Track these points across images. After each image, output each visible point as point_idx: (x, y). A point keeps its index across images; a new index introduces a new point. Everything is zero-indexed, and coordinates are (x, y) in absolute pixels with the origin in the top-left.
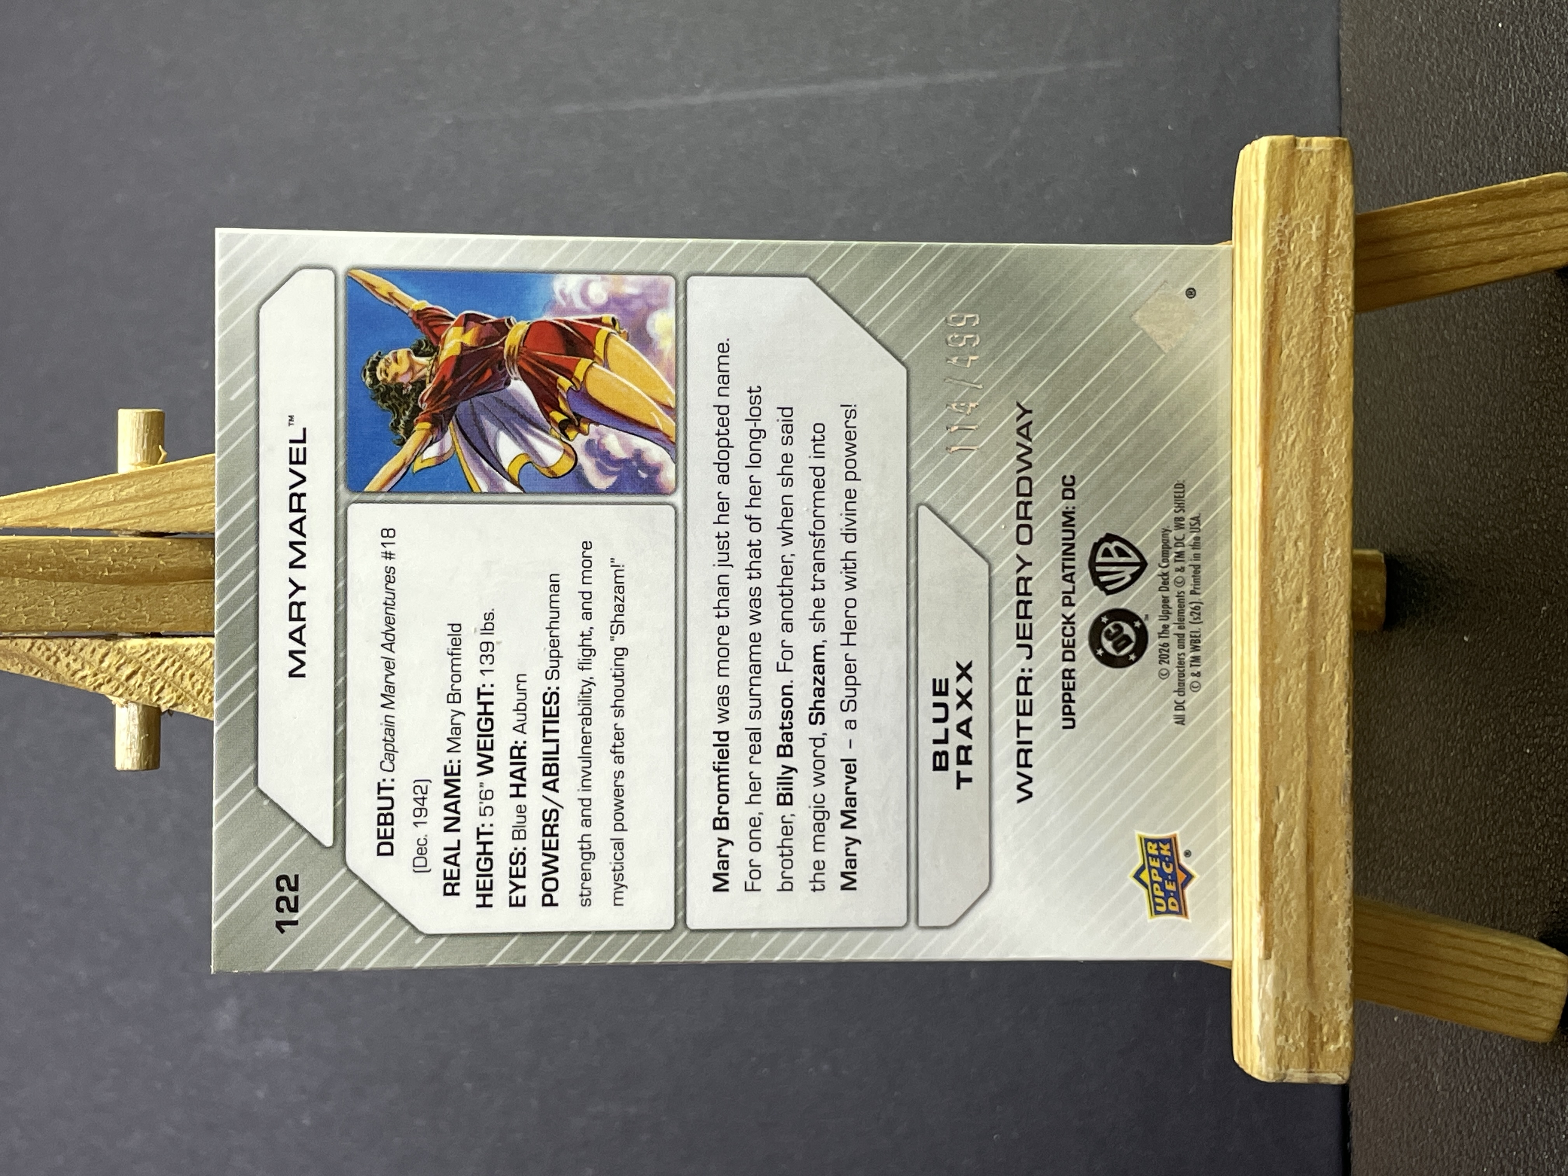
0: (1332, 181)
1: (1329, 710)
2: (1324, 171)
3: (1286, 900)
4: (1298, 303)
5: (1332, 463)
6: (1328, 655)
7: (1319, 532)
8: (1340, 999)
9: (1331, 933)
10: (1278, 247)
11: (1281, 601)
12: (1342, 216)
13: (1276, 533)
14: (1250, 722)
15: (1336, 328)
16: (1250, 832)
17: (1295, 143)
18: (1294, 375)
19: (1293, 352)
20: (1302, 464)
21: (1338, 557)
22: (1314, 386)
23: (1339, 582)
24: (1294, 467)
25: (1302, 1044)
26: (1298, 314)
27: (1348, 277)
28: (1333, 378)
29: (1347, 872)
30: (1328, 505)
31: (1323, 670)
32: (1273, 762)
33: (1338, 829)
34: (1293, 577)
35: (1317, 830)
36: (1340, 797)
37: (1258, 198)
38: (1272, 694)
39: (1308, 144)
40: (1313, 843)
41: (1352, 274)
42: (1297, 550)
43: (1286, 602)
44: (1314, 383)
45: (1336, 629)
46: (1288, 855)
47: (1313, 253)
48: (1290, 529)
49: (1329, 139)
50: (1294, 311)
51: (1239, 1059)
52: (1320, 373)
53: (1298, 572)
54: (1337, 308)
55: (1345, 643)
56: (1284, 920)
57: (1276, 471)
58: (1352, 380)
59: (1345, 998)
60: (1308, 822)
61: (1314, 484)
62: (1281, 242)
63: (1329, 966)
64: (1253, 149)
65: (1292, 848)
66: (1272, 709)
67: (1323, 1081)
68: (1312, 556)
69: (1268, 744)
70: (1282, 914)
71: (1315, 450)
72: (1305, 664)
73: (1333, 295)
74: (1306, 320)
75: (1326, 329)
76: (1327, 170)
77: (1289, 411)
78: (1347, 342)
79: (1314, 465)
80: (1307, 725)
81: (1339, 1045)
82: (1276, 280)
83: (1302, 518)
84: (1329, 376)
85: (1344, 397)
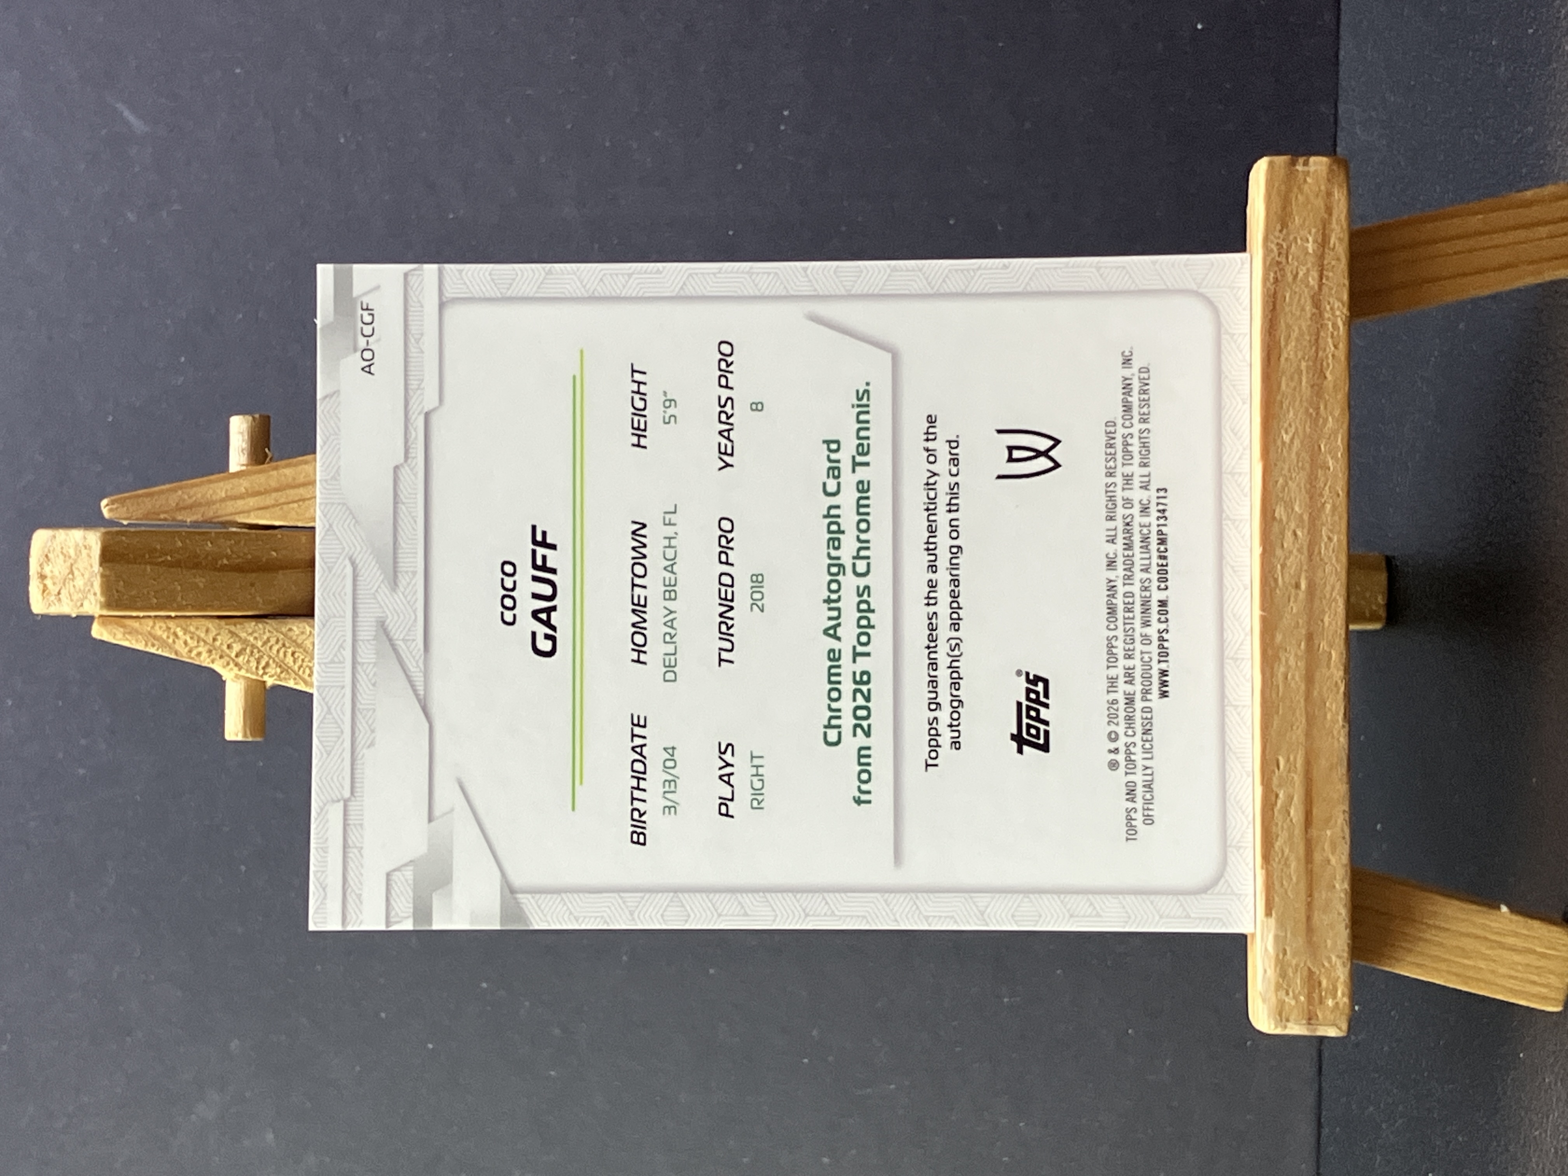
0: (1328, 197)
1: (1327, 687)
2: (1320, 188)
3: (1286, 864)
4: (1297, 310)
5: (1329, 458)
6: (1325, 636)
7: (1317, 521)
8: (1338, 956)
9: (1329, 895)
10: (1277, 259)
11: (1281, 586)
12: (1338, 229)
13: (1276, 523)
17: (1293, 164)
18: (1292, 376)
19: (1291, 356)
20: (1301, 459)
21: (1335, 544)
22: (1312, 386)
23: (1336, 568)
24: (1292, 462)
25: (1302, 998)
26: (1296, 321)
28: (1329, 379)
30: (1326, 497)
31: (1321, 649)
32: (1273, 734)
33: (1336, 797)
34: (1292, 564)
35: (1316, 797)
36: (1337, 768)
38: (1272, 672)
39: (1306, 164)
40: (1311, 810)
41: (1347, 282)
42: (1296, 538)
43: (1286, 587)
44: (1312, 383)
45: (1333, 612)
46: (1288, 820)
47: (1310, 264)
48: (1289, 519)
49: (1325, 159)
50: (1292, 317)
51: (1251, 1017)
53: (1296, 559)
54: (1333, 314)
55: (1341, 624)
56: (1285, 881)
57: (1276, 465)
58: (1347, 380)
59: (1343, 956)
60: (1307, 791)
61: (1312, 477)
62: (1279, 254)
63: (1328, 925)
64: (1259, 167)
65: (1292, 814)
66: (1273, 686)
67: (1321, 1034)
68: (1310, 544)
69: (1269, 717)
70: (1282, 877)
71: (1313, 446)
72: (1303, 644)
74: (1304, 328)
75: (1322, 334)
76: (1323, 187)
77: (1288, 409)
78: (1343, 346)
79: (1312, 460)
80: (1306, 699)
81: (1337, 1000)
82: (1275, 289)
83: (1300, 509)
84: (1325, 377)
85: (1339, 396)
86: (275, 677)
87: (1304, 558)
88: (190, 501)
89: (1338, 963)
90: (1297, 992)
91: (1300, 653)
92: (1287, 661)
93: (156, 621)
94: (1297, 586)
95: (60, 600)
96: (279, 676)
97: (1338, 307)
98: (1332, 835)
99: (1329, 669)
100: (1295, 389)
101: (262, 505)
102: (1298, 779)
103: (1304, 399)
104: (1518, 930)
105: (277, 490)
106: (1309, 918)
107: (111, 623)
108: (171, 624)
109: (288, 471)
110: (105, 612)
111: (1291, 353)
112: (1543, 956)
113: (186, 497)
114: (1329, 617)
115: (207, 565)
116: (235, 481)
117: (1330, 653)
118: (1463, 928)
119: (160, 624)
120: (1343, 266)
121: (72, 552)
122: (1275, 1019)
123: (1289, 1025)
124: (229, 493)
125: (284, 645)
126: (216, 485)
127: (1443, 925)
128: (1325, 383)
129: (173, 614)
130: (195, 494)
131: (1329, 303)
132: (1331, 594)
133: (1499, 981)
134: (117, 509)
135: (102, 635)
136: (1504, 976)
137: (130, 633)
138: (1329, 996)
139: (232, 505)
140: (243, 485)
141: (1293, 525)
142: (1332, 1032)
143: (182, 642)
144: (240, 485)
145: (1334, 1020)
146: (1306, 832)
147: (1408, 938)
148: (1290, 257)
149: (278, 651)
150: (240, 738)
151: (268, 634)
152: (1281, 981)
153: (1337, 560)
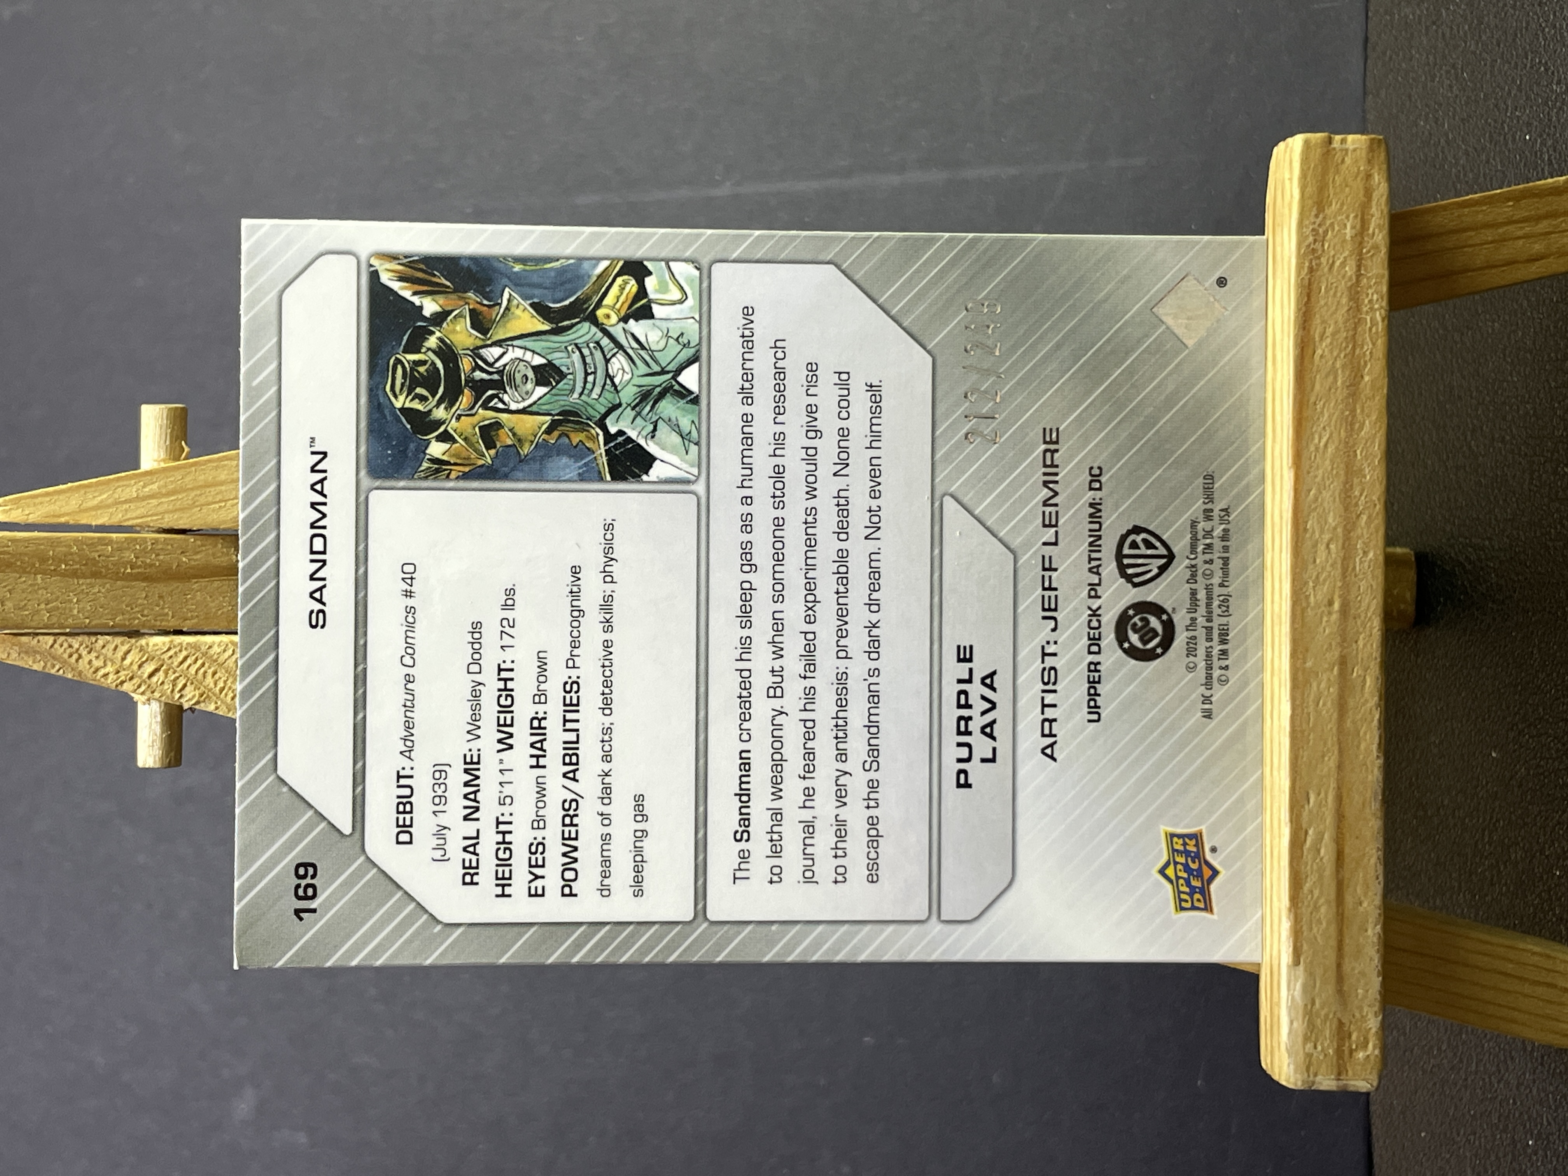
0: (1367, 180)
1: (1360, 716)
2: (1359, 169)
3: (1315, 907)
4: (1332, 304)
5: (1365, 465)
6: (1360, 660)
7: (1352, 534)
8: (1369, 1006)
9: (1361, 939)
10: (1312, 246)
11: (1312, 604)
12: (1377, 214)
13: (1308, 535)
14: (1280, 726)
15: (1370, 329)
16: (1280, 837)
17: (1330, 141)
18: (1327, 376)
19: (1326, 353)
20: (1335, 466)
21: (1371, 560)
22: (1348, 387)
23: (1372, 586)
24: (1326, 469)
25: (1331, 1051)
26: (1332, 315)
27: (1383, 277)
28: (1367, 378)
29: (1377, 878)
30: (1361, 508)
31: (1355, 674)
32: (1303, 766)
33: (1368, 834)
34: (1325, 580)
35: (1348, 835)
36: (1370, 802)
37: (1292, 196)
38: (1303, 699)
39: (1343, 141)
40: (1343, 848)
41: (1386, 273)
42: (1329, 552)
43: (1318, 605)
44: (1348, 384)
45: (1368, 633)
46: (1318, 861)
47: (1347, 253)
48: (1322, 532)
49: (1364, 137)
50: (1327, 311)
51: (1267, 1064)
52: (1353, 374)
53: (1329, 576)
54: (1371, 309)
55: (1377, 647)
56: (1314, 925)
57: (1309, 473)
58: (1386, 380)
59: (1375, 1006)
60: (1339, 827)
61: (1347, 486)
62: (1315, 241)
63: (1359, 973)
64: (1287, 147)
65: (1322, 851)
66: (1303, 713)
67: (1351, 1089)
68: (1344, 559)
69: (1299, 749)
70: (1311, 921)
71: (1349, 452)
72: (1336, 668)
73: (1368, 294)
74: (1340, 320)
75: (1360, 329)
76: (1362, 168)
77: (1322, 412)
78: (1381, 342)
79: (1347, 467)
80: (1338, 729)
81: (1368, 1053)
82: (1310, 279)
83: (1334, 521)
84: (1362, 377)
85: (1377, 398)
86: (193, 700)
87: (1338, 575)
89: (1369, 1014)
90: (1326, 1045)
91: (1332, 679)
92: (1318, 689)
94: (1330, 605)
96: (198, 700)
97: (1377, 300)
98: (1365, 875)
99: (1363, 695)
100: (1330, 389)
101: (178, 506)
102: (1329, 815)
103: (1339, 400)
105: (195, 489)
111: (1326, 350)
114: (1364, 638)
116: (148, 479)
117: (1365, 678)
120: (1383, 254)
122: (1302, 1074)
123: (1317, 1080)
125: (203, 664)
126: (127, 483)
128: (1362, 383)
132: (1366, 614)
137: (26, 652)
138: (1359, 1048)
141: (1326, 538)
142: (1362, 1086)
143: (86, 662)
144: (153, 484)
145: (1365, 1073)
146: (1338, 871)
148: (1326, 245)
149: (197, 672)
150: (153, 764)
151: (186, 651)
152: (1309, 1033)
153: (1373, 577)
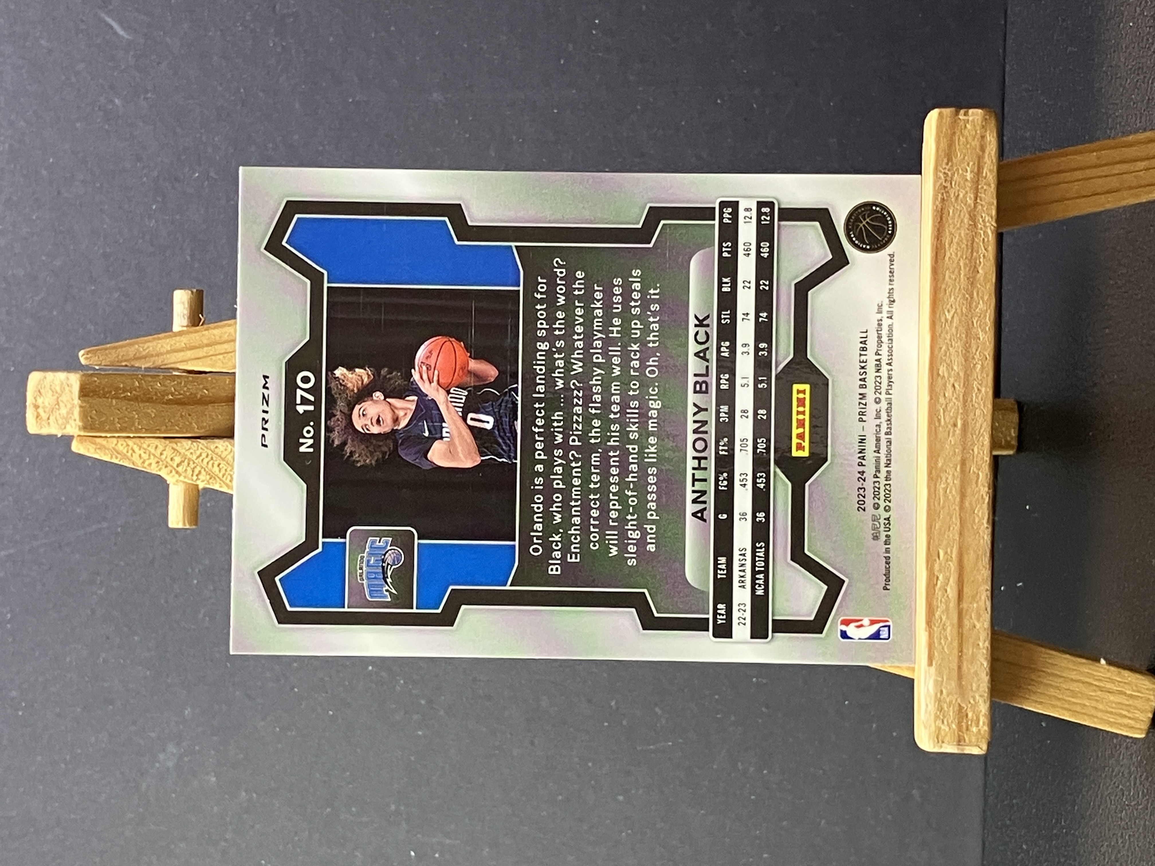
86: (206, 482)
87: (960, 404)
88: (144, 353)
89: (980, 701)
90: (950, 721)
91: (956, 474)
92: (946, 481)
93: (119, 440)
94: (955, 425)
95: (49, 423)
96: (208, 481)
97: (988, 220)
98: (977, 607)
99: (977, 486)
100: (955, 279)
101: (197, 356)
102: (953, 566)
103: (962, 287)
104: (1114, 678)
105: (207, 345)
106: (960, 668)
107: (86, 440)
108: (130, 442)
109: (216, 332)
110: (82, 433)
111: (953, 254)
112: (1131, 696)
113: (141, 349)
114: (978, 448)
115: (156, 399)
116: (178, 338)
117: (978, 474)
118: (1073, 675)
119: (121, 441)
120: (992, 189)
121: (58, 389)
122: (934, 741)
123: (944, 745)
124: (173, 348)
125: (212, 459)
126: (164, 340)
127: (1058, 673)
128: (978, 275)
129: (132, 435)
130: (148, 347)
131: (982, 217)
132: (979, 432)
133: (1100, 715)
134: (91, 357)
135: (79, 449)
136: (1102, 711)
137: (99, 449)
138: (973, 724)
139: (175, 356)
140: (183, 341)
141: (952, 380)
142: (976, 751)
143: (137, 456)
144: (180, 342)
145: (978, 742)
146: (959, 604)
147: (1033, 683)
148: (953, 183)
149: (208, 463)
150: (180, 526)
151: (200, 451)
152: (938, 713)
153: (984, 407)
